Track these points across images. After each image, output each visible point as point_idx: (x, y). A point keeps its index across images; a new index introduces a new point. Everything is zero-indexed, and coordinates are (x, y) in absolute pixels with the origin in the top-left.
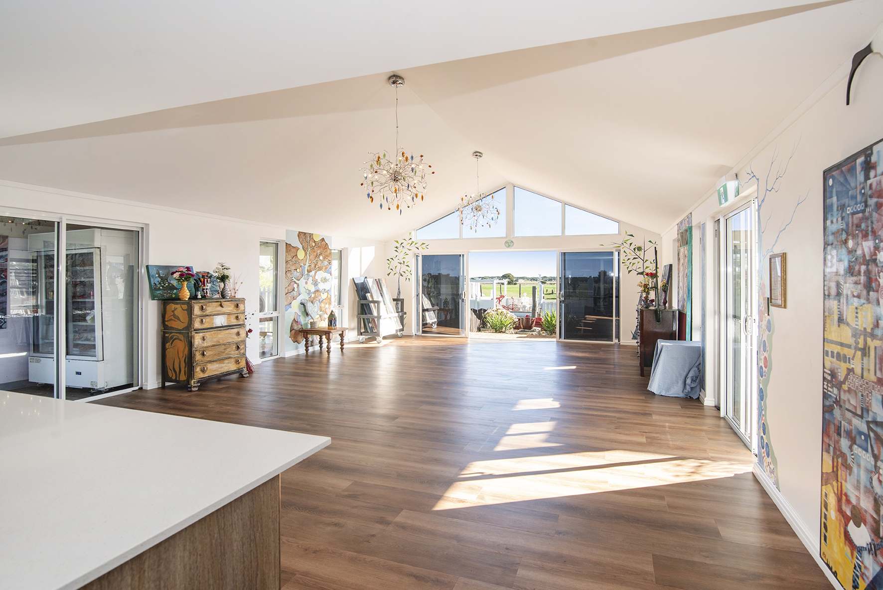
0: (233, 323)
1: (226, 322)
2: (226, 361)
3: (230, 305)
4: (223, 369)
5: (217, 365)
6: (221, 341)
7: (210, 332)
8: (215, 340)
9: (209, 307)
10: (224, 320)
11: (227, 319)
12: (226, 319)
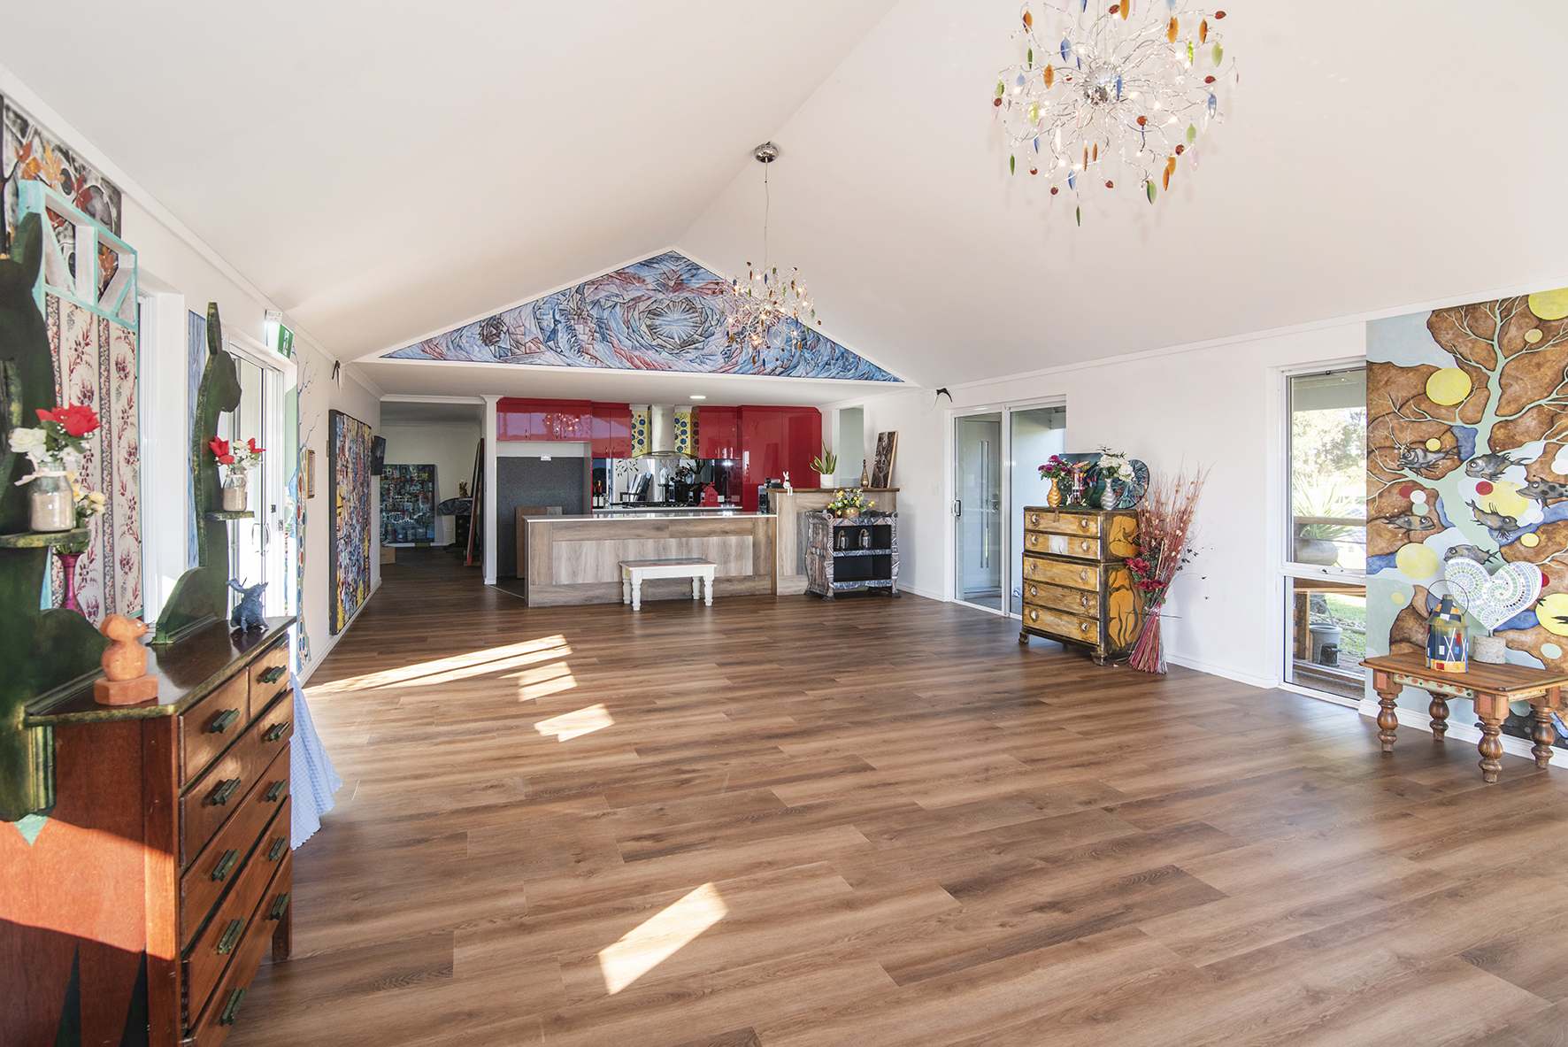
0: (1077, 553)
1: (1067, 549)
2: (1065, 617)
3: (1072, 519)
4: (1058, 628)
5: (1052, 618)
6: (1057, 579)
7: (1043, 559)
8: (1049, 574)
9: (1043, 518)
10: (1062, 546)
11: (1069, 544)
12: (1066, 544)
